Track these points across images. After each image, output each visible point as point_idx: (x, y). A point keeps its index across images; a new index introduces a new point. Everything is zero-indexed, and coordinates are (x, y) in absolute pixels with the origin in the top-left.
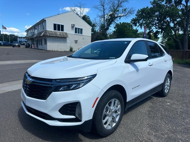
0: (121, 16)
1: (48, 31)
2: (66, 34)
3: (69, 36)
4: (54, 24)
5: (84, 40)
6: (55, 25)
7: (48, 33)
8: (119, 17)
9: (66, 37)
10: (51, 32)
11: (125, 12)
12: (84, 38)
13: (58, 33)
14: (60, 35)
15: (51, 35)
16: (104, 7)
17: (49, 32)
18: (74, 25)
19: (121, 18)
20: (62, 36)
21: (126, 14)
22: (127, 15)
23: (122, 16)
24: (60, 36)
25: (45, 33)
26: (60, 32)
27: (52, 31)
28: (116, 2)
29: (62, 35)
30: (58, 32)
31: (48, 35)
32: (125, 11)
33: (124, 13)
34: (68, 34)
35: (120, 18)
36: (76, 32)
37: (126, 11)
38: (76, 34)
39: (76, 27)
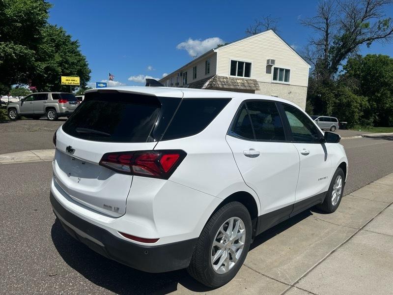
0: (373, 39)
1: (220, 77)
2: (255, 82)
3: (261, 86)
4: (232, 61)
5: (291, 95)
6: (233, 63)
7: (219, 83)
8: (367, 40)
9: (255, 89)
10: (225, 79)
11: (386, 27)
12: (292, 91)
13: (238, 81)
14: (243, 84)
15: (225, 87)
16: (328, 21)
17: (221, 80)
18: (273, 61)
19: (373, 42)
20: (248, 88)
21: (389, 32)
22: (389, 34)
23: (376, 38)
24: (242, 88)
25: (214, 83)
26: (243, 79)
27: (227, 78)
28: (361, 6)
29: (246, 84)
30: (240, 80)
31: (221, 86)
32: (385, 25)
33: (382, 29)
34: (259, 83)
35: (368, 45)
36: (275, 78)
37: (388, 27)
38: (275, 81)
39: (276, 66)
